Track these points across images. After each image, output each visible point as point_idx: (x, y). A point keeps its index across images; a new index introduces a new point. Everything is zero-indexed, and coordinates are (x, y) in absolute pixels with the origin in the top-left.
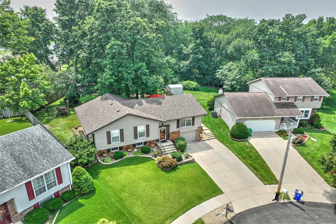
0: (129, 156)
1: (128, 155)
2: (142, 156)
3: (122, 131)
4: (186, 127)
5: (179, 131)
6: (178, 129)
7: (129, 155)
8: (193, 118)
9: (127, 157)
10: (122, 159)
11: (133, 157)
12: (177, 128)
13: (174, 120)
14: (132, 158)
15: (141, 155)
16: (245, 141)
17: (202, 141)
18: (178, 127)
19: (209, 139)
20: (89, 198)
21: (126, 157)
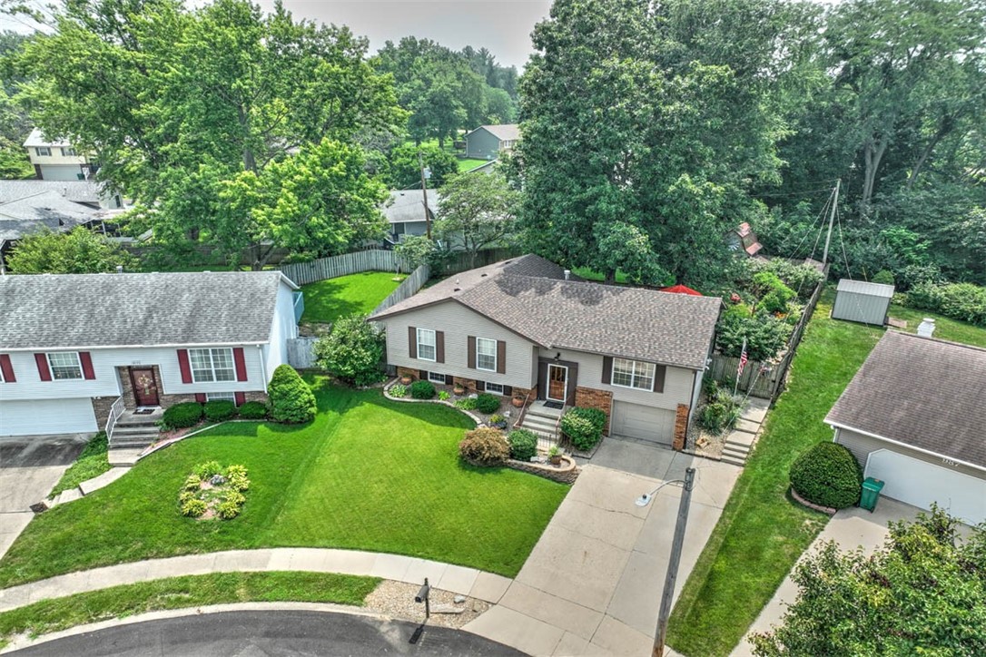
0: (444, 402)
1: (445, 399)
2: (467, 413)
3: (440, 336)
4: (632, 387)
5: (609, 394)
6: (605, 387)
7: (447, 399)
8: (661, 370)
9: (440, 401)
10: (423, 401)
11: (450, 407)
12: (603, 381)
13: (594, 354)
14: (443, 408)
15: (470, 410)
16: (817, 511)
17: (689, 454)
18: (606, 380)
19: (719, 461)
20: (277, 431)
21: (435, 401)
